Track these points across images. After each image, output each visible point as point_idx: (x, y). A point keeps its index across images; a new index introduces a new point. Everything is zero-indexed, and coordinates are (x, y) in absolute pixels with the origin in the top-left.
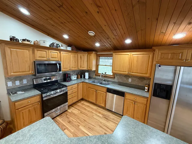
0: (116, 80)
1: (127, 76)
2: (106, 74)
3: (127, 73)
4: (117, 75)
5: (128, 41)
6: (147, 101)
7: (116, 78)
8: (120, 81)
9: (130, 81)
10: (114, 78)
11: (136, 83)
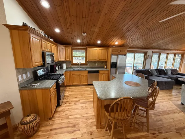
0: (88, 66)
1: (95, 62)
2: (81, 63)
3: (97, 60)
4: (89, 63)
5: (99, 42)
6: (109, 72)
7: (88, 65)
8: (91, 66)
9: (97, 64)
10: (87, 65)
11: (99, 66)
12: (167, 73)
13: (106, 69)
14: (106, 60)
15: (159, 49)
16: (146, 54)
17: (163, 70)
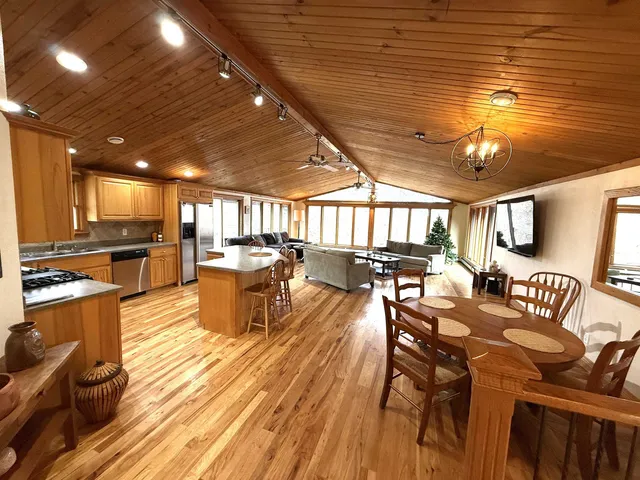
0: (93, 238)
1: (118, 225)
3: (130, 217)
4: (93, 228)
6: (176, 249)
7: (93, 234)
8: (106, 238)
9: (125, 233)
10: (87, 235)
11: (136, 235)
12: (278, 240)
13: (161, 244)
14: (161, 217)
15: (261, 194)
16: (240, 202)
17: (270, 235)
